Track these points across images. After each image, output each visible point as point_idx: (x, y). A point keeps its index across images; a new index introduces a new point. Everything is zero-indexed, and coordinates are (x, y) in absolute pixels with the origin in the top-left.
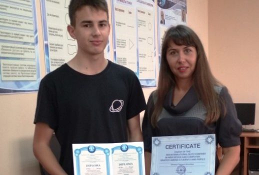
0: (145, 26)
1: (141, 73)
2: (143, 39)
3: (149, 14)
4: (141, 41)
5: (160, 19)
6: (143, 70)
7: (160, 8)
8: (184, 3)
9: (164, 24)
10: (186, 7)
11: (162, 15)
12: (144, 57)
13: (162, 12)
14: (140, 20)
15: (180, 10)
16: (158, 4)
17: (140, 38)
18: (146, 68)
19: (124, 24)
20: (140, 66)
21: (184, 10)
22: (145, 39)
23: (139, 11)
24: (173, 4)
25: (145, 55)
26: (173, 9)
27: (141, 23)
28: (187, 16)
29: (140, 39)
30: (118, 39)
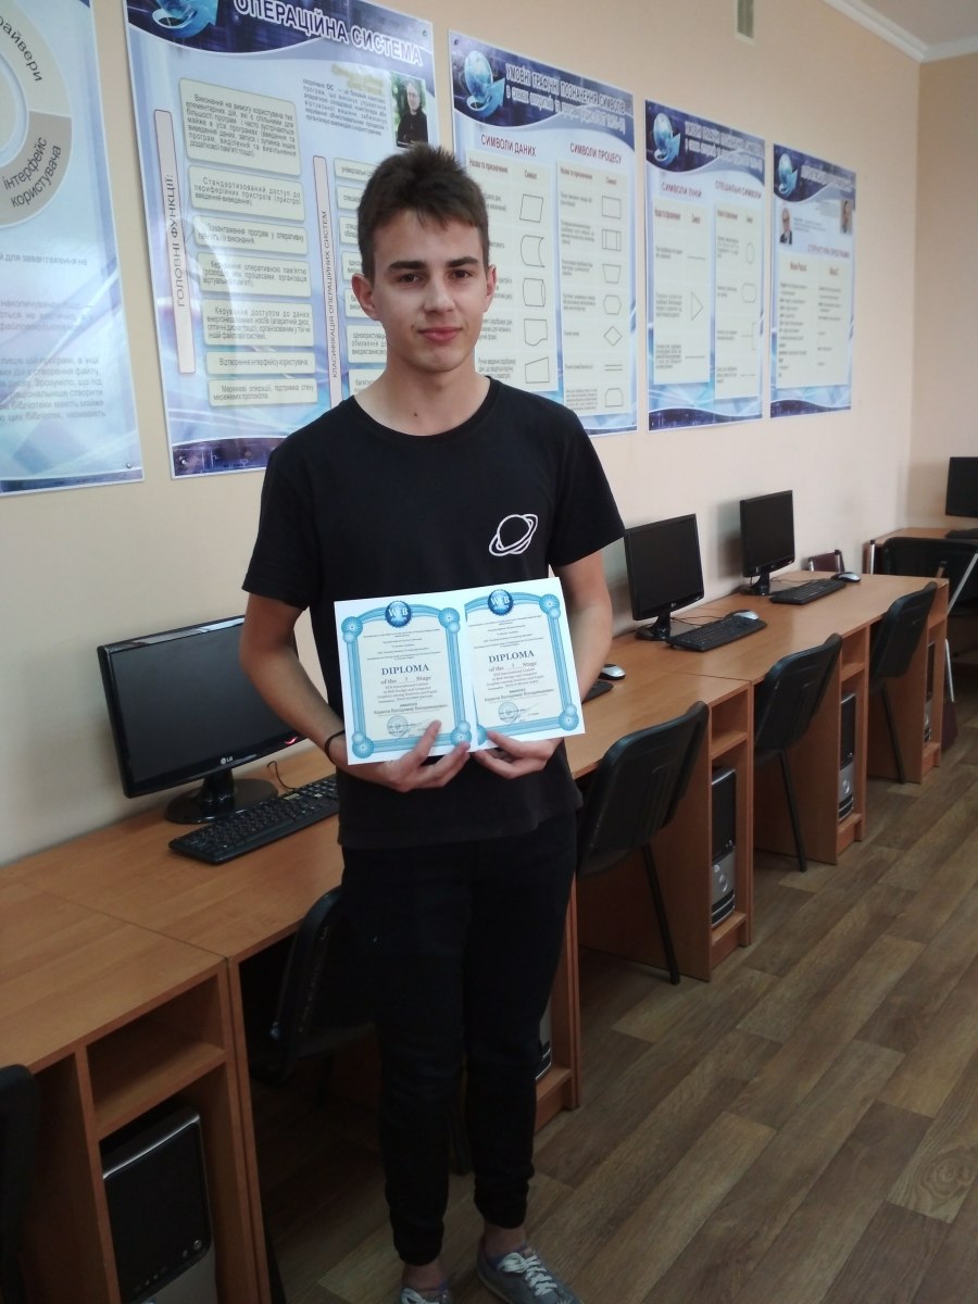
0: (736, 253)
1: (719, 382)
2: (729, 289)
3: (750, 220)
4: (725, 295)
5: (779, 231)
6: (726, 375)
7: (780, 201)
8: (847, 182)
9: (790, 242)
10: (853, 192)
11: (786, 221)
12: (731, 339)
13: (785, 211)
14: (723, 239)
15: (837, 203)
16: (776, 191)
17: (720, 288)
18: (735, 369)
19: (680, 252)
20: (718, 364)
21: (849, 199)
22: (734, 290)
23: (721, 214)
24: (817, 186)
25: (734, 333)
26: (818, 200)
27: (724, 245)
28: (856, 217)
29: (722, 291)
30: (659, 296)
